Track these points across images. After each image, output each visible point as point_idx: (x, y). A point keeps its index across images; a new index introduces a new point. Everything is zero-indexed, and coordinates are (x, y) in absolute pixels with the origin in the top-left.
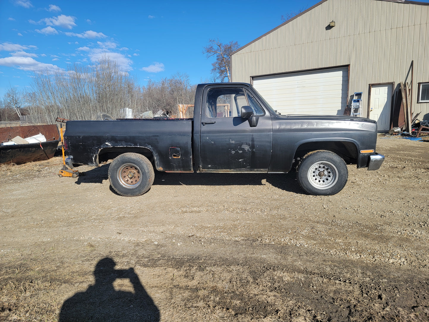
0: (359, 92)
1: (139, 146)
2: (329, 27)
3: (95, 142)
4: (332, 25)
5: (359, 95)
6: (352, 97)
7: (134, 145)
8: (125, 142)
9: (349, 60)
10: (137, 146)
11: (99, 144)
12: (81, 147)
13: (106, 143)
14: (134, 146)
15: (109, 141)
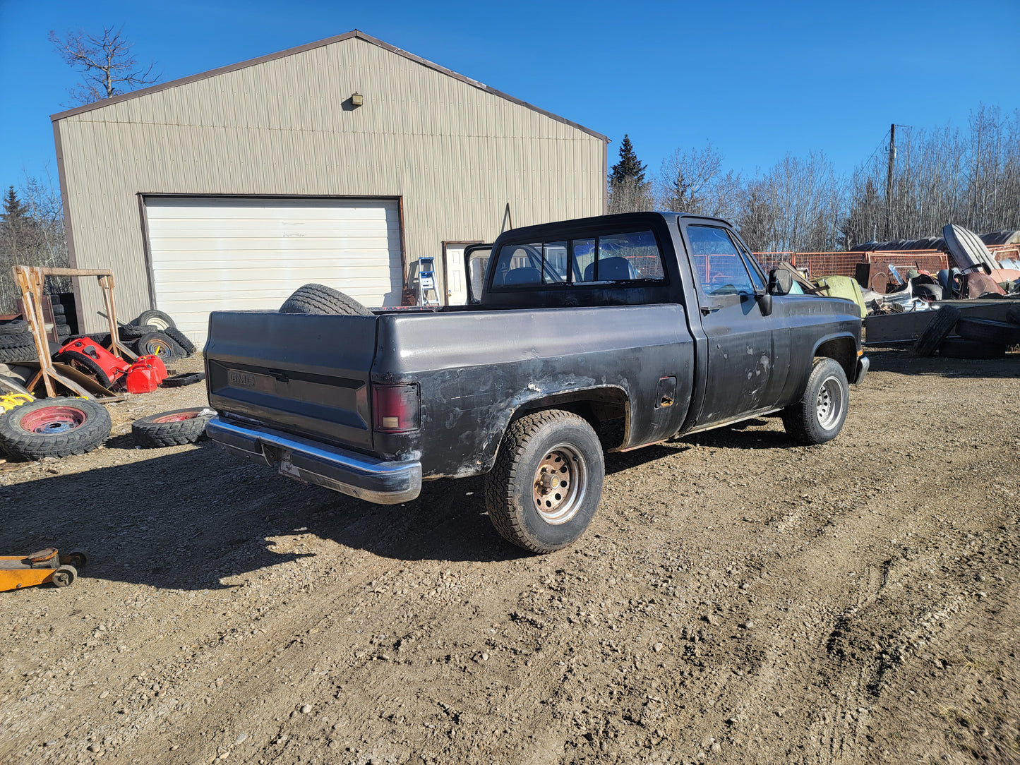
0: (427, 256)
1: (604, 385)
2: (350, 105)
3: (499, 387)
4: (356, 100)
5: (427, 262)
6: (414, 265)
7: (595, 384)
8: (575, 375)
9: (400, 183)
10: (602, 384)
11: (511, 391)
12: (457, 409)
13: (531, 386)
14: (594, 387)
15: (538, 378)
